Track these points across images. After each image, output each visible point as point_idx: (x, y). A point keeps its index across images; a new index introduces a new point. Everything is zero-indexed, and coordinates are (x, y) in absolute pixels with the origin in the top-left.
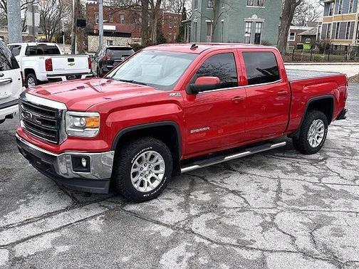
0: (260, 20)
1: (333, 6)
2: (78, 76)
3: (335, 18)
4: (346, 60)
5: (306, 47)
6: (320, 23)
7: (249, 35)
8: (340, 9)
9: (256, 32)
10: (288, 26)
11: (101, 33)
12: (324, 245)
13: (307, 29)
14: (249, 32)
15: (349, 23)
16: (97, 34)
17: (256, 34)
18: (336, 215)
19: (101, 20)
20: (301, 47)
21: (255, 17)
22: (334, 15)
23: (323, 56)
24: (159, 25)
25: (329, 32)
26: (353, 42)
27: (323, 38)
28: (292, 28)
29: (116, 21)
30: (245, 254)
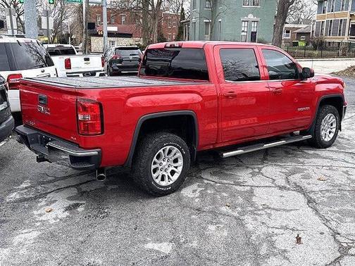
0: (255, 19)
1: (326, 4)
2: (93, 74)
3: (328, 16)
4: (338, 56)
5: (301, 44)
6: (314, 21)
7: (245, 34)
8: (333, 7)
9: (253, 30)
10: (283, 25)
11: (105, 34)
12: (295, 183)
13: (302, 27)
14: (246, 30)
15: (341, 20)
16: (102, 36)
17: (252, 33)
18: (306, 167)
19: (105, 21)
20: (296, 44)
21: (251, 17)
22: (327, 13)
23: (316, 52)
24: (159, 26)
25: (322, 29)
26: (346, 39)
27: (317, 35)
28: (286, 26)
29: (117, 22)
30: (239, 188)
